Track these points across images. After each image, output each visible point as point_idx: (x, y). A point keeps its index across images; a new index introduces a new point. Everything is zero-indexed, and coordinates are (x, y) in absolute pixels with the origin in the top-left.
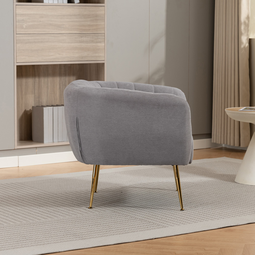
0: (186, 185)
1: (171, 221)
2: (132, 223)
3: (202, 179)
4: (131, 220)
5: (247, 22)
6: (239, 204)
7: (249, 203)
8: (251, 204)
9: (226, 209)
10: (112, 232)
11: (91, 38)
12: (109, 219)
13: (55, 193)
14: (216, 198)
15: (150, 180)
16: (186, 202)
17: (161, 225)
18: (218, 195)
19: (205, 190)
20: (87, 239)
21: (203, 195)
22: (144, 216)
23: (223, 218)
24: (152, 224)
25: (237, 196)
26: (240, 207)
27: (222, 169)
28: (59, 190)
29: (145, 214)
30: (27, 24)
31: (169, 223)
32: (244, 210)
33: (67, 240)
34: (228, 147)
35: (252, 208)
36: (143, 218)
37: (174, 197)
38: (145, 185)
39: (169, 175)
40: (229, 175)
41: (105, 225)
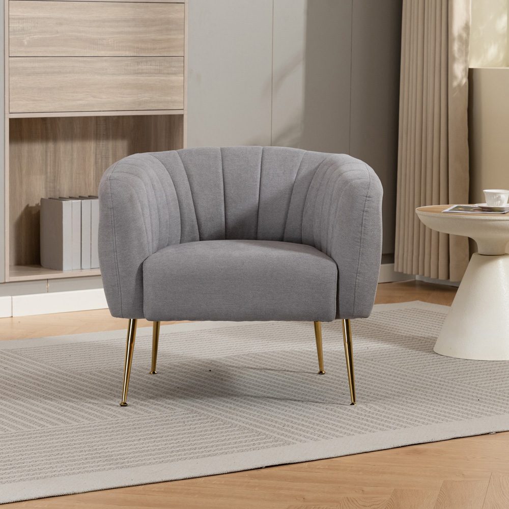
0: (338, 358)
1: (301, 433)
2: (225, 434)
3: (369, 345)
4: (222, 428)
5: (464, 35)
6: (438, 397)
7: (459, 396)
8: (461, 399)
9: (412, 408)
10: (183, 453)
11: (157, 66)
12: (180, 426)
13: (79, 372)
14: (394, 385)
15: (267, 347)
16: (335, 393)
17: (282, 440)
18: (399, 379)
19: (374, 368)
20: (133, 467)
21: (370, 379)
22: (249, 421)
23: (405, 427)
24: (264, 437)
25: (437, 382)
26: (439, 404)
27: (411, 325)
28: (87, 366)
29: (251, 417)
30: (31, 37)
31: (297, 436)
32: (447, 411)
33: (92, 469)
34: (425, 281)
35: (464, 407)
36: (247, 426)
37: (313, 381)
38: (257, 356)
39: (304, 337)
40: (423, 339)
41: (170, 438)
